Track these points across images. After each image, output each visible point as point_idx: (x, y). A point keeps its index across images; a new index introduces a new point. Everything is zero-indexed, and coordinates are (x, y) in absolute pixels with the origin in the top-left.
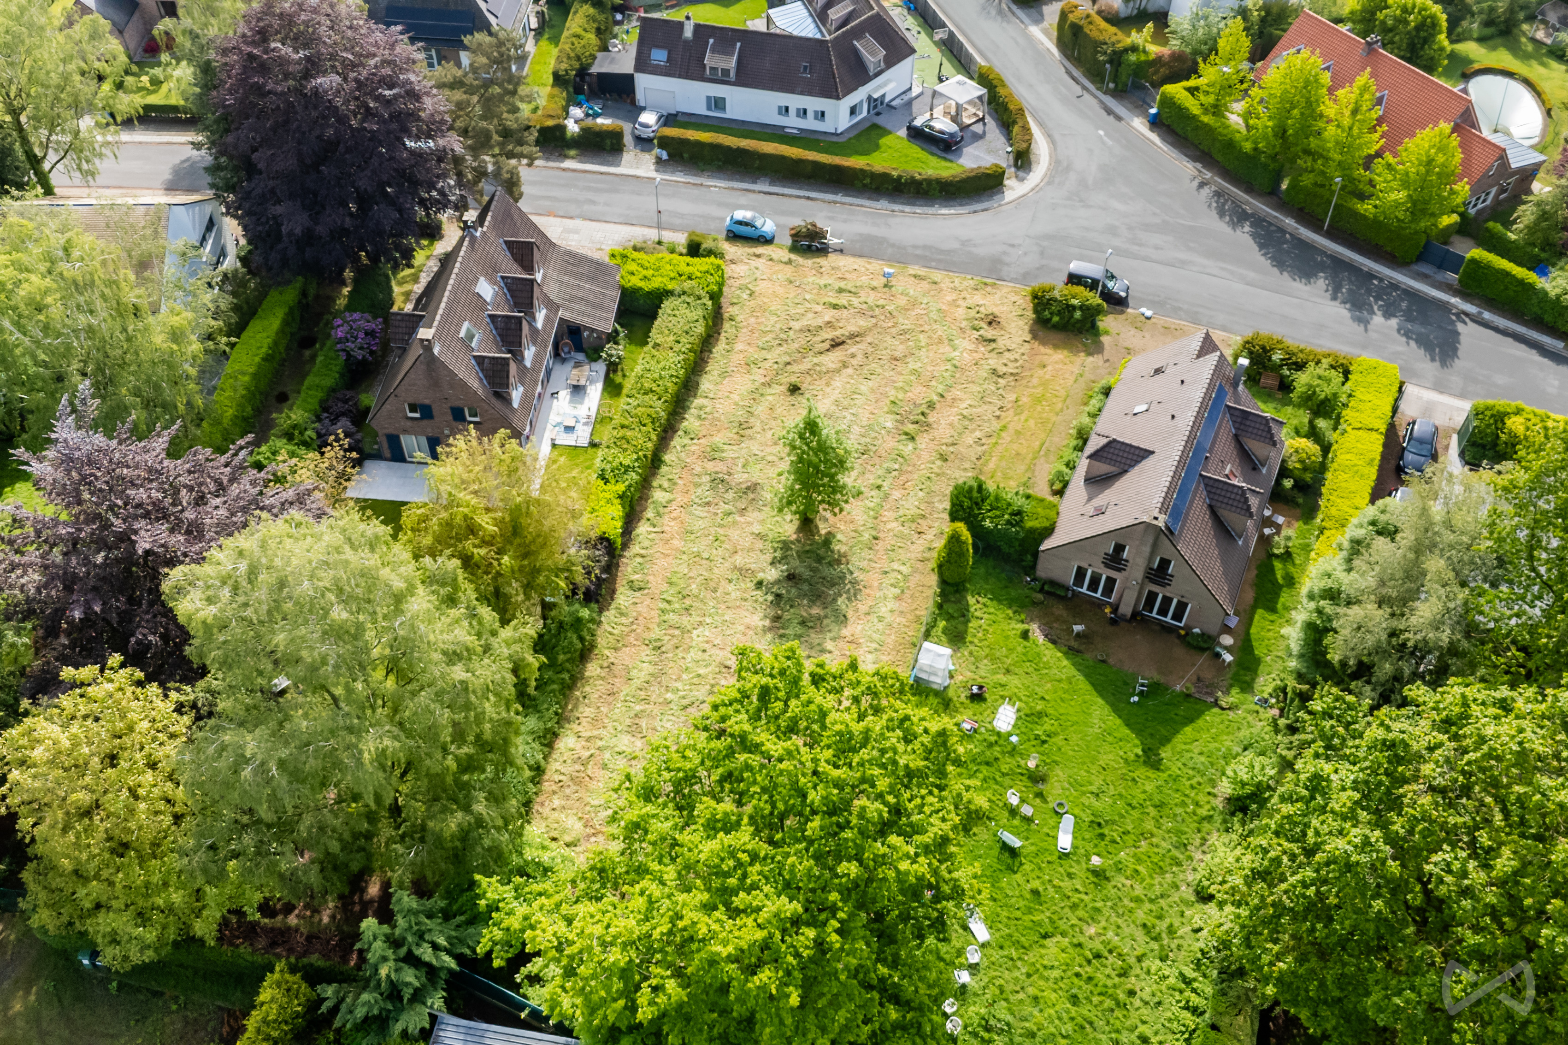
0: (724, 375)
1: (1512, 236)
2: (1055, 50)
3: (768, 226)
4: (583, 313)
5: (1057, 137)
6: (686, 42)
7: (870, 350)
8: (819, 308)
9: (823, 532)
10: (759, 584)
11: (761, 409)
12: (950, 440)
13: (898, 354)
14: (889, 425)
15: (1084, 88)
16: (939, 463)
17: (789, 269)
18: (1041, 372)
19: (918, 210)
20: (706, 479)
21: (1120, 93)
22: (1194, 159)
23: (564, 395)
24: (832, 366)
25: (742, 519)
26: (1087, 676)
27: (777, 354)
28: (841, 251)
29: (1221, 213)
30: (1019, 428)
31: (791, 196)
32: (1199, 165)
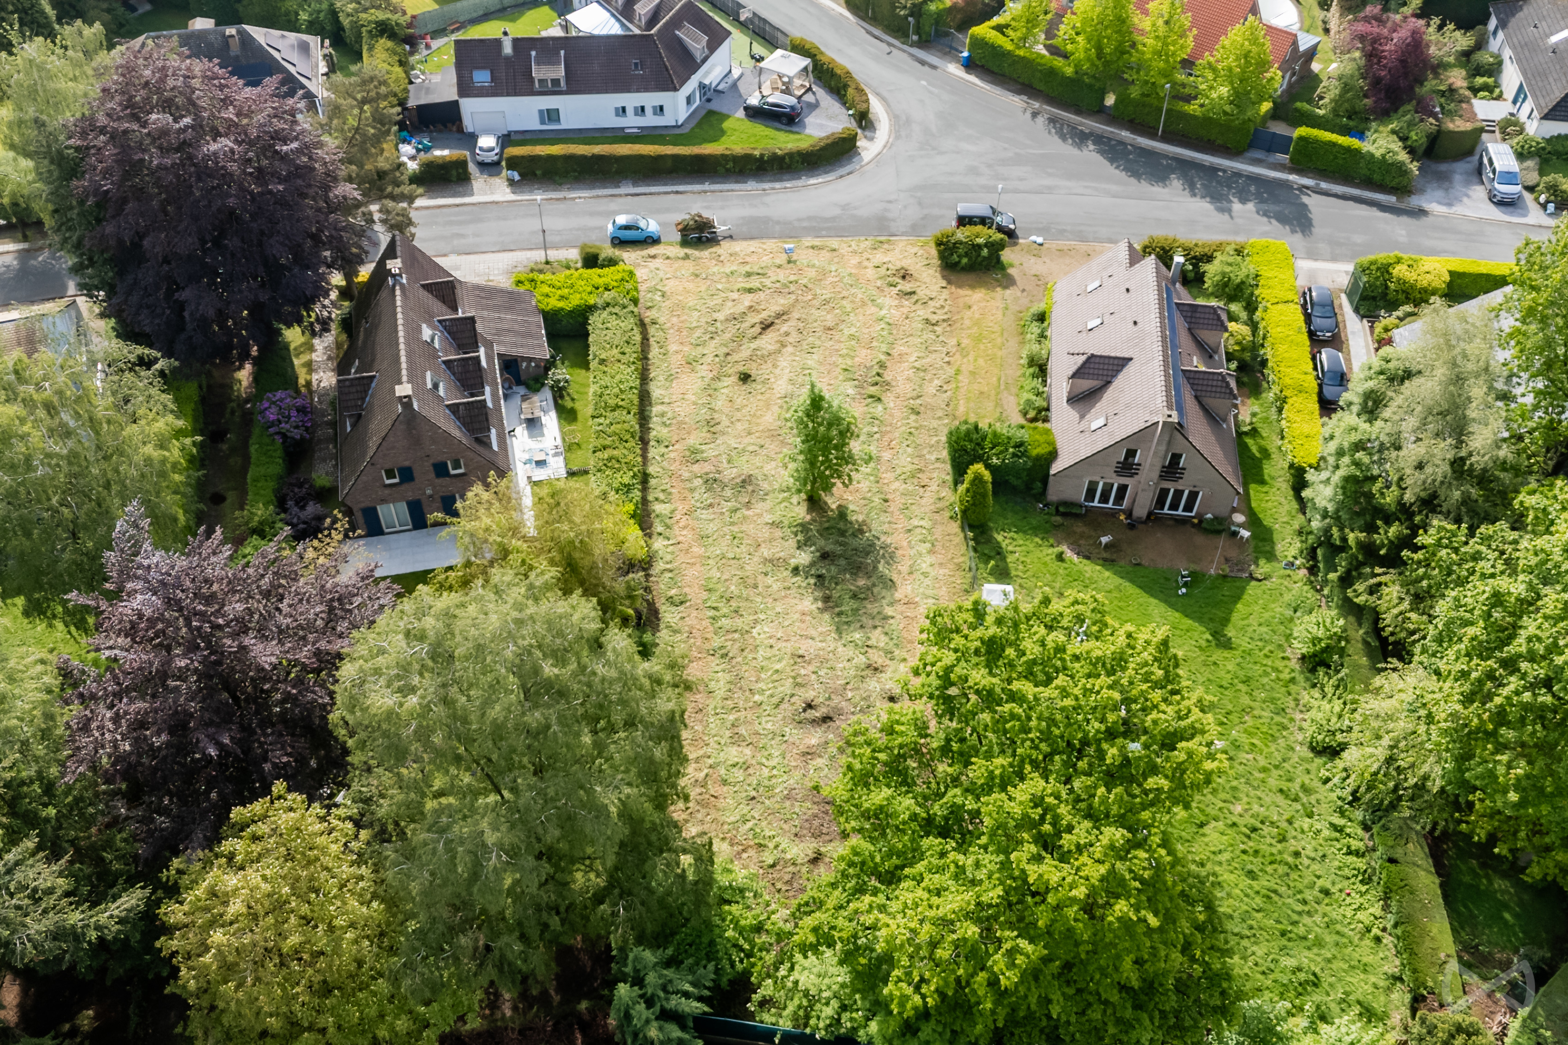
0: (670, 378)
1: (1321, 112)
2: (847, 14)
3: (652, 226)
4: (515, 345)
5: (885, 94)
6: (507, 58)
7: (801, 325)
8: (735, 295)
9: (834, 506)
10: (796, 570)
11: (720, 403)
12: (915, 394)
13: (829, 324)
14: (851, 391)
15: (889, 44)
16: (913, 417)
17: (687, 263)
18: (968, 313)
19: (788, 184)
20: (698, 482)
21: (924, 43)
22: (1018, 92)
23: (521, 431)
24: (772, 348)
25: (750, 513)
26: (1132, 581)
27: (711, 348)
28: (731, 237)
29: (1063, 138)
30: (971, 368)
31: (659, 194)
32: (1025, 98)
